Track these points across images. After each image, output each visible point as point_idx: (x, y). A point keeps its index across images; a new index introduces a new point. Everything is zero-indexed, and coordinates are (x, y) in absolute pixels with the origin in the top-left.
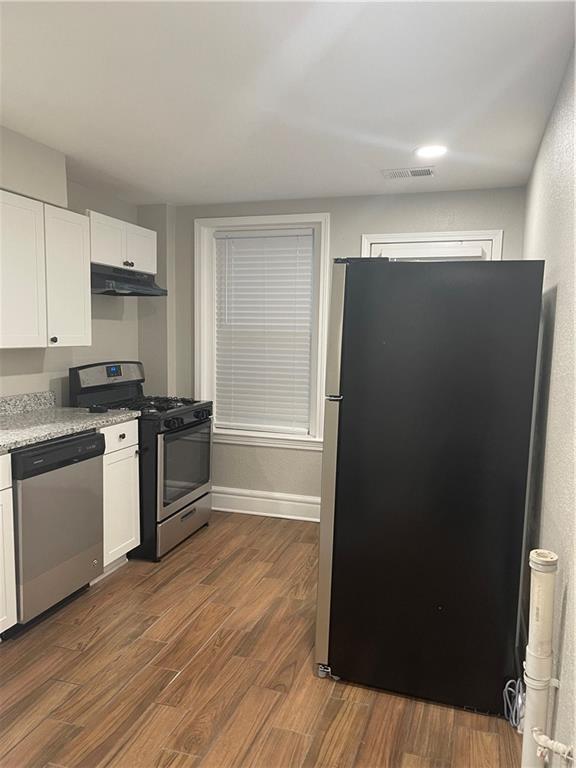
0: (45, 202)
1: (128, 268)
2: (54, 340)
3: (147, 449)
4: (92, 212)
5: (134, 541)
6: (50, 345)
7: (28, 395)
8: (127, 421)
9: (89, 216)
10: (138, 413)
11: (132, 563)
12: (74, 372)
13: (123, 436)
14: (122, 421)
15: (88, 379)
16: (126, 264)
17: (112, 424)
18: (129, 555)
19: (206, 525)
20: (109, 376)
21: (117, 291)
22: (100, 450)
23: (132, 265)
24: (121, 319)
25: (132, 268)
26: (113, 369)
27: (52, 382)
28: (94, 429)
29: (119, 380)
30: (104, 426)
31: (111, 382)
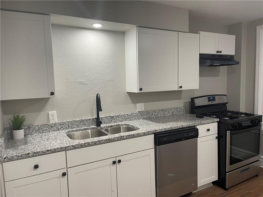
0: (178, 31)
1: (219, 54)
2: (181, 87)
3: (222, 136)
4: (201, 32)
5: (215, 177)
6: (179, 89)
7: (174, 108)
8: (211, 123)
9: (199, 34)
10: (218, 120)
11: (215, 186)
12: (193, 99)
13: (208, 130)
14: (208, 123)
15: (199, 102)
16: (218, 52)
17: (203, 124)
18: (213, 183)
19: (257, 176)
20: (209, 101)
21: (214, 64)
22: (196, 136)
23: (221, 52)
24: (218, 76)
25: (221, 54)
26: (211, 98)
27: (185, 103)
28: (194, 126)
29: (214, 103)
30: (199, 125)
31: (210, 104)
